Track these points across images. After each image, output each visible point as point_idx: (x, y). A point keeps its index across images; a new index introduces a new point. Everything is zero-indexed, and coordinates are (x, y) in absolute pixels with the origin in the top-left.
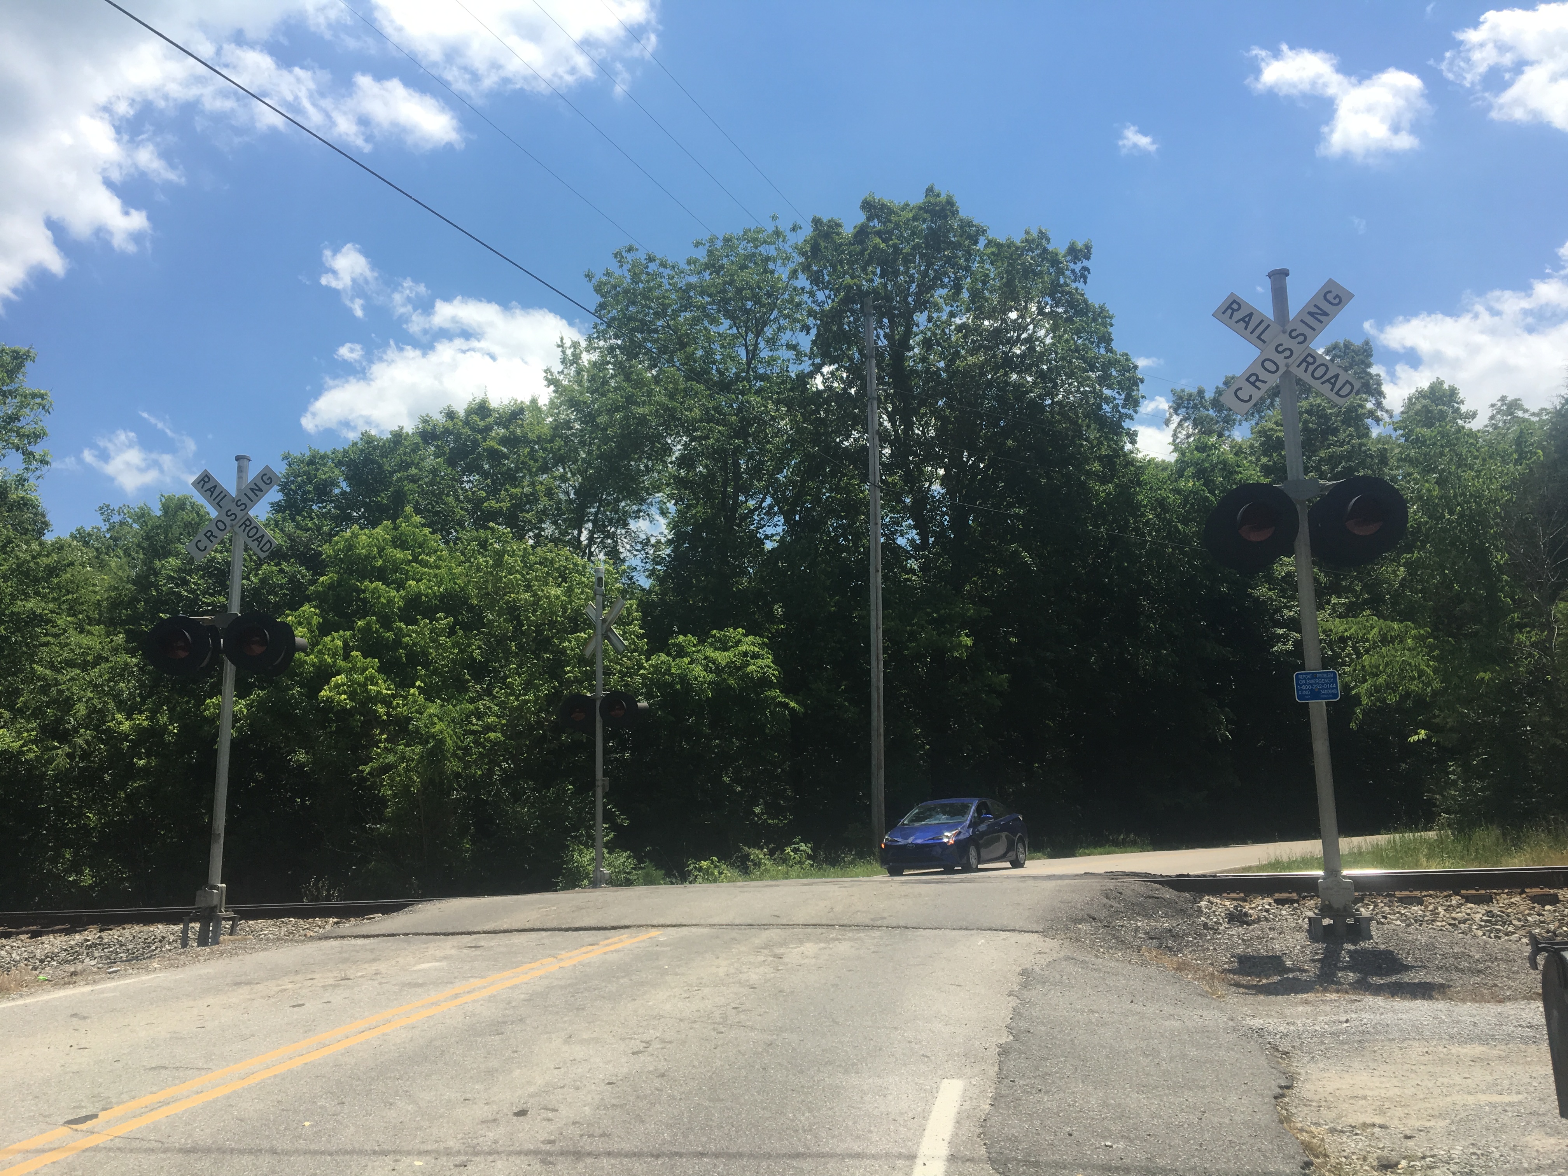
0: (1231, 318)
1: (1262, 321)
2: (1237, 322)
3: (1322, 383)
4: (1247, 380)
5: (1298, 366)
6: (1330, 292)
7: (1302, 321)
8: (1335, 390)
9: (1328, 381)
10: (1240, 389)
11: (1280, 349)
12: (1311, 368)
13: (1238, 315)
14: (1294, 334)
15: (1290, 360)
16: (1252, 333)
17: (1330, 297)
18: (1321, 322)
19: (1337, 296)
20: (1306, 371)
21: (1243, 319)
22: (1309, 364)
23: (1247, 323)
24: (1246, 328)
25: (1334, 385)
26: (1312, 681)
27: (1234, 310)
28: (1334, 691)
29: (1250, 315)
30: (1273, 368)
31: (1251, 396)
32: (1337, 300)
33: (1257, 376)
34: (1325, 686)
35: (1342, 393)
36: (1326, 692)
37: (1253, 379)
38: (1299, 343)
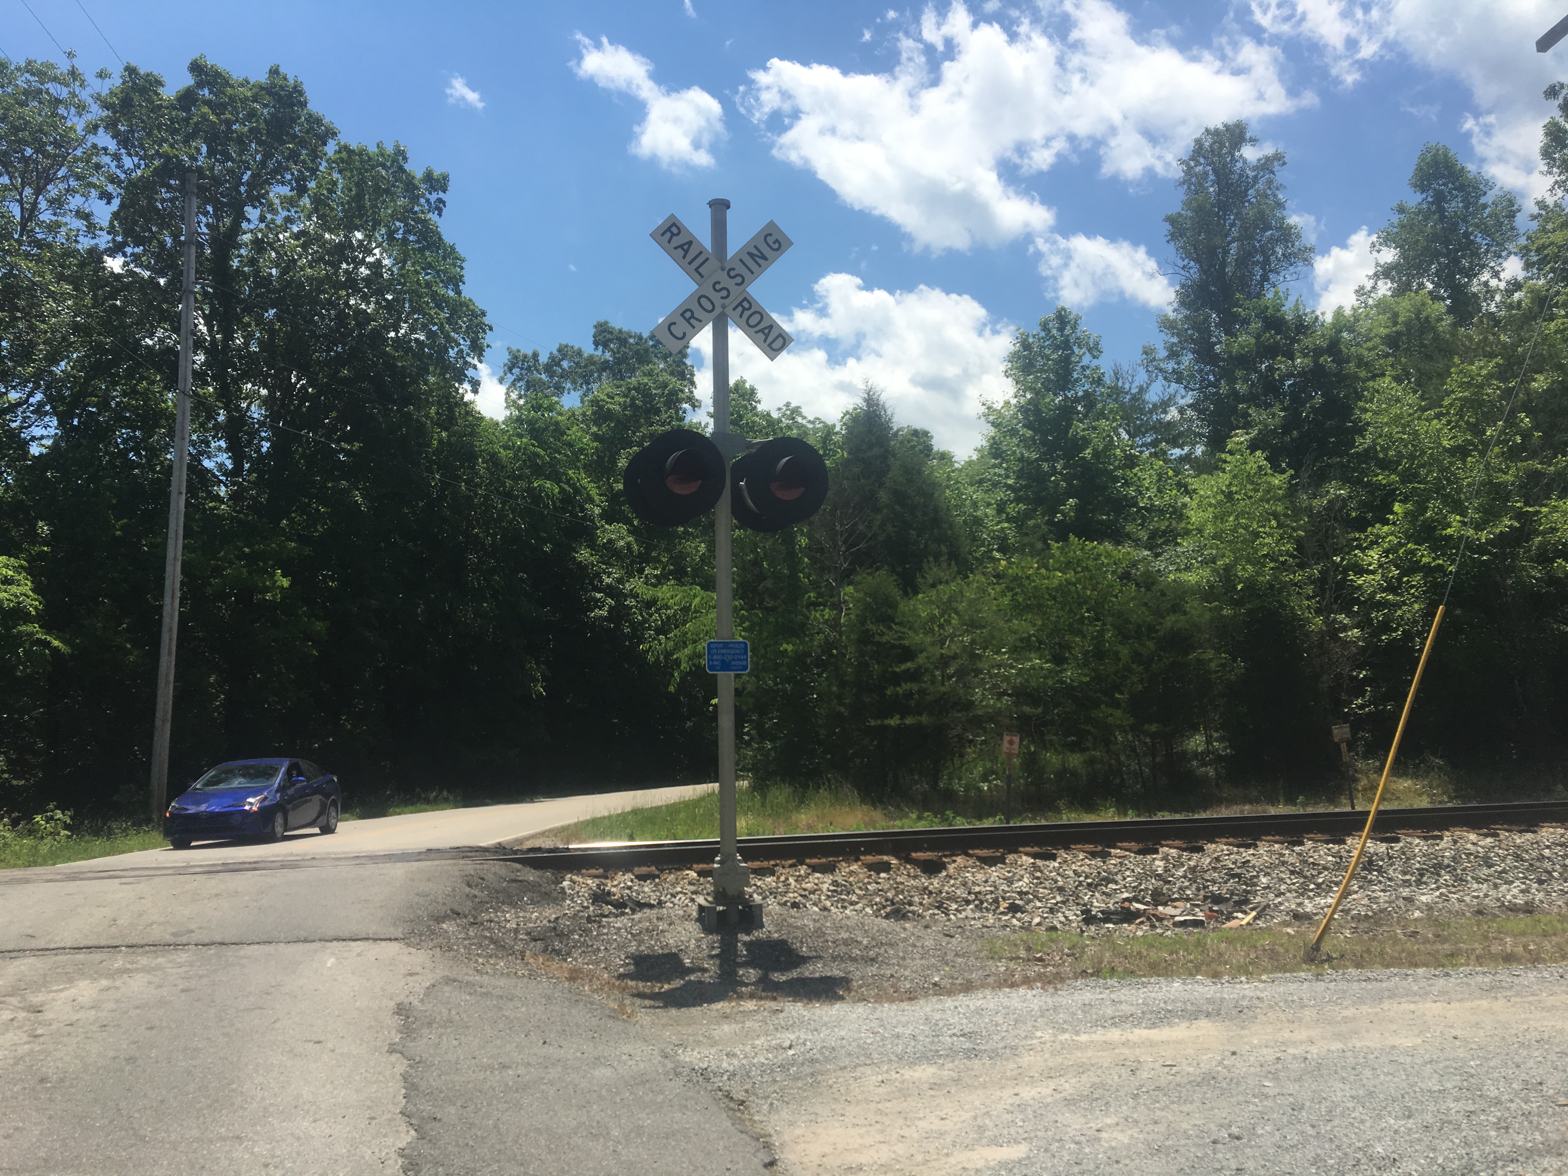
0: (669, 242)
1: (701, 253)
2: (675, 248)
3: (756, 332)
4: (682, 315)
5: (734, 309)
6: (771, 235)
7: (741, 260)
8: (768, 341)
9: (762, 331)
10: (674, 323)
11: (718, 287)
12: (747, 314)
13: (676, 241)
14: (732, 273)
15: (726, 301)
16: (690, 263)
17: (770, 240)
18: (760, 266)
19: (777, 241)
20: (741, 316)
21: (681, 246)
22: (744, 309)
23: (686, 252)
24: (684, 257)
25: (767, 336)
26: (724, 651)
27: (673, 235)
28: (744, 663)
29: (690, 243)
30: (709, 307)
31: (684, 334)
32: (776, 246)
33: (693, 313)
34: (736, 657)
35: (774, 346)
36: (734, 663)
37: (688, 315)
38: (737, 284)
